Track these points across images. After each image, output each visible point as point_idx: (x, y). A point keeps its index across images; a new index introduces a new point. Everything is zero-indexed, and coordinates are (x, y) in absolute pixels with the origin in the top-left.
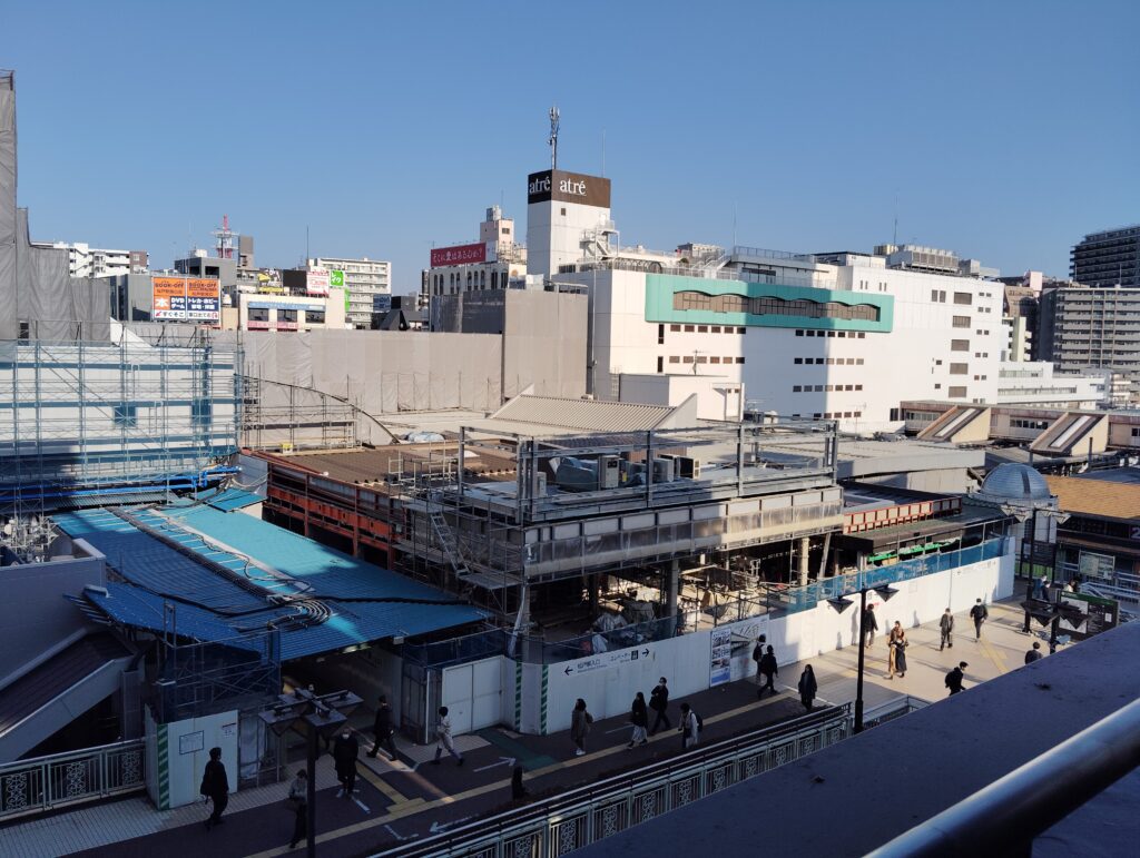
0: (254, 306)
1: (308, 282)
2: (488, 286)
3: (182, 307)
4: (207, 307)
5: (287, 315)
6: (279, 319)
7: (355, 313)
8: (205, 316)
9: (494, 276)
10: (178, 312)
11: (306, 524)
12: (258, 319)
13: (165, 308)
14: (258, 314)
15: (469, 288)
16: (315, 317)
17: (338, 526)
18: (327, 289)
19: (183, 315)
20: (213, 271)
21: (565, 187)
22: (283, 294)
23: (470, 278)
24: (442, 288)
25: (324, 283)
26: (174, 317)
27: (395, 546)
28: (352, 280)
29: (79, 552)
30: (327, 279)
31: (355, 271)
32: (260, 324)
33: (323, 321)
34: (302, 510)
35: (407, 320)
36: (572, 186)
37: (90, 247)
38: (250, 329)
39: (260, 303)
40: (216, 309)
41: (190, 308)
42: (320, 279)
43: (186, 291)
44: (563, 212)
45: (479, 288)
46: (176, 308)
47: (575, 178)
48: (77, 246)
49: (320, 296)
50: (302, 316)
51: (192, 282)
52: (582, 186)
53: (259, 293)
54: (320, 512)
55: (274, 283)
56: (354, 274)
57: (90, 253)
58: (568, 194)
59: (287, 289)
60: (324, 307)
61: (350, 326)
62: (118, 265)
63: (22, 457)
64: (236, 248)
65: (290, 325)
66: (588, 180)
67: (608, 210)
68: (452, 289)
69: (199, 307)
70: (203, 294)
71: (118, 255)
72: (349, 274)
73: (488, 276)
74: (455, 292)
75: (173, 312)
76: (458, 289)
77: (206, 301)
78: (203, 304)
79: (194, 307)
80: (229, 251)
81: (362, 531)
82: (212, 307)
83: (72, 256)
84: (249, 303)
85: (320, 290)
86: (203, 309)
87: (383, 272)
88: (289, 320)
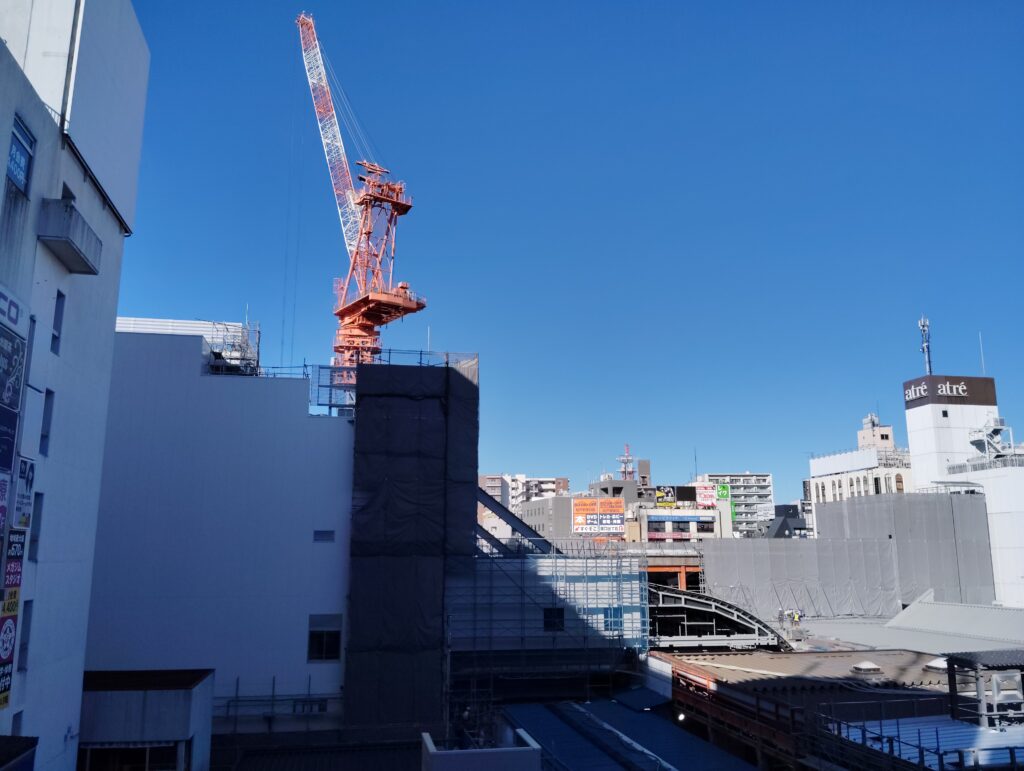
0: (653, 519)
1: (698, 496)
2: (872, 491)
3: (595, 522)
4: (615, 521)
5: (681, 525)
6: (674, 529)
7: (740, 523)
8: (613, 529)
9: (877, 481)
10: (593, 526)
11: (709, 729)
12: (657, 530)
13: (582, 524)
14: (655, 525)
15: (853, 493)
16: (705, 526)
17: (741, 735)
18: (714, 501)
19: (595, 529)
20: (617, 491)
21: (945, 389)
22: (678, 508)
23: (851, 485)
24: (824, 495)
25: (712, 496)
26: (588, 531)
27: (800, 760)
28: (736, 492)
29: (521, 742)
30: (715, 493)
31: (738, 484)
32: (658, 535)
33: (712, 530)
34: (706, 715)
35: (792, 528)
36: (951, 389)
37: (527, 477)
38: (650, 540)
39: (658, 516)
40: (622, 523)
41: (601, 523)
42: (709, 492)
43: (598, 509)
44: (945, 414)
45: (863, 494)
46: (592, 524)
47: (955, 380)
48: (517, 477)
49: (709, 508)
50: (693, 526)
51: (603, 500)
52: (962, 388)
53: (656, 507)
54: (722, 719)
55: (669, 498)
56: (738, 487)
57: (528, 482)
58: (949, 397)
59: (680, 503)
60: (713, 518)
61: (737, 535)
62: (547, 490)
63: (478, 652)
64: (637, 470)
65: (685, 535)
66: (969, 381)
67: (994, 409)
68: (835, 495)
69: (609, 522)
70: (611, 510)
71: (547, 482)
72: (733, 488)
73: (871, 482)
74: (838, 499)
75: (589, 526)
76: (841, 494)
77: (614, 517)
78: (611, 519)
79: (604, 522)
80: (630, 473)
81: (765, 741)
82: (619, 521)
83: (514, 485)
84: (649, 517)
85: (710, 504)
86: (612, 524)
87: (763, 484)
88: (683, 530)
